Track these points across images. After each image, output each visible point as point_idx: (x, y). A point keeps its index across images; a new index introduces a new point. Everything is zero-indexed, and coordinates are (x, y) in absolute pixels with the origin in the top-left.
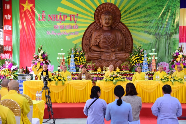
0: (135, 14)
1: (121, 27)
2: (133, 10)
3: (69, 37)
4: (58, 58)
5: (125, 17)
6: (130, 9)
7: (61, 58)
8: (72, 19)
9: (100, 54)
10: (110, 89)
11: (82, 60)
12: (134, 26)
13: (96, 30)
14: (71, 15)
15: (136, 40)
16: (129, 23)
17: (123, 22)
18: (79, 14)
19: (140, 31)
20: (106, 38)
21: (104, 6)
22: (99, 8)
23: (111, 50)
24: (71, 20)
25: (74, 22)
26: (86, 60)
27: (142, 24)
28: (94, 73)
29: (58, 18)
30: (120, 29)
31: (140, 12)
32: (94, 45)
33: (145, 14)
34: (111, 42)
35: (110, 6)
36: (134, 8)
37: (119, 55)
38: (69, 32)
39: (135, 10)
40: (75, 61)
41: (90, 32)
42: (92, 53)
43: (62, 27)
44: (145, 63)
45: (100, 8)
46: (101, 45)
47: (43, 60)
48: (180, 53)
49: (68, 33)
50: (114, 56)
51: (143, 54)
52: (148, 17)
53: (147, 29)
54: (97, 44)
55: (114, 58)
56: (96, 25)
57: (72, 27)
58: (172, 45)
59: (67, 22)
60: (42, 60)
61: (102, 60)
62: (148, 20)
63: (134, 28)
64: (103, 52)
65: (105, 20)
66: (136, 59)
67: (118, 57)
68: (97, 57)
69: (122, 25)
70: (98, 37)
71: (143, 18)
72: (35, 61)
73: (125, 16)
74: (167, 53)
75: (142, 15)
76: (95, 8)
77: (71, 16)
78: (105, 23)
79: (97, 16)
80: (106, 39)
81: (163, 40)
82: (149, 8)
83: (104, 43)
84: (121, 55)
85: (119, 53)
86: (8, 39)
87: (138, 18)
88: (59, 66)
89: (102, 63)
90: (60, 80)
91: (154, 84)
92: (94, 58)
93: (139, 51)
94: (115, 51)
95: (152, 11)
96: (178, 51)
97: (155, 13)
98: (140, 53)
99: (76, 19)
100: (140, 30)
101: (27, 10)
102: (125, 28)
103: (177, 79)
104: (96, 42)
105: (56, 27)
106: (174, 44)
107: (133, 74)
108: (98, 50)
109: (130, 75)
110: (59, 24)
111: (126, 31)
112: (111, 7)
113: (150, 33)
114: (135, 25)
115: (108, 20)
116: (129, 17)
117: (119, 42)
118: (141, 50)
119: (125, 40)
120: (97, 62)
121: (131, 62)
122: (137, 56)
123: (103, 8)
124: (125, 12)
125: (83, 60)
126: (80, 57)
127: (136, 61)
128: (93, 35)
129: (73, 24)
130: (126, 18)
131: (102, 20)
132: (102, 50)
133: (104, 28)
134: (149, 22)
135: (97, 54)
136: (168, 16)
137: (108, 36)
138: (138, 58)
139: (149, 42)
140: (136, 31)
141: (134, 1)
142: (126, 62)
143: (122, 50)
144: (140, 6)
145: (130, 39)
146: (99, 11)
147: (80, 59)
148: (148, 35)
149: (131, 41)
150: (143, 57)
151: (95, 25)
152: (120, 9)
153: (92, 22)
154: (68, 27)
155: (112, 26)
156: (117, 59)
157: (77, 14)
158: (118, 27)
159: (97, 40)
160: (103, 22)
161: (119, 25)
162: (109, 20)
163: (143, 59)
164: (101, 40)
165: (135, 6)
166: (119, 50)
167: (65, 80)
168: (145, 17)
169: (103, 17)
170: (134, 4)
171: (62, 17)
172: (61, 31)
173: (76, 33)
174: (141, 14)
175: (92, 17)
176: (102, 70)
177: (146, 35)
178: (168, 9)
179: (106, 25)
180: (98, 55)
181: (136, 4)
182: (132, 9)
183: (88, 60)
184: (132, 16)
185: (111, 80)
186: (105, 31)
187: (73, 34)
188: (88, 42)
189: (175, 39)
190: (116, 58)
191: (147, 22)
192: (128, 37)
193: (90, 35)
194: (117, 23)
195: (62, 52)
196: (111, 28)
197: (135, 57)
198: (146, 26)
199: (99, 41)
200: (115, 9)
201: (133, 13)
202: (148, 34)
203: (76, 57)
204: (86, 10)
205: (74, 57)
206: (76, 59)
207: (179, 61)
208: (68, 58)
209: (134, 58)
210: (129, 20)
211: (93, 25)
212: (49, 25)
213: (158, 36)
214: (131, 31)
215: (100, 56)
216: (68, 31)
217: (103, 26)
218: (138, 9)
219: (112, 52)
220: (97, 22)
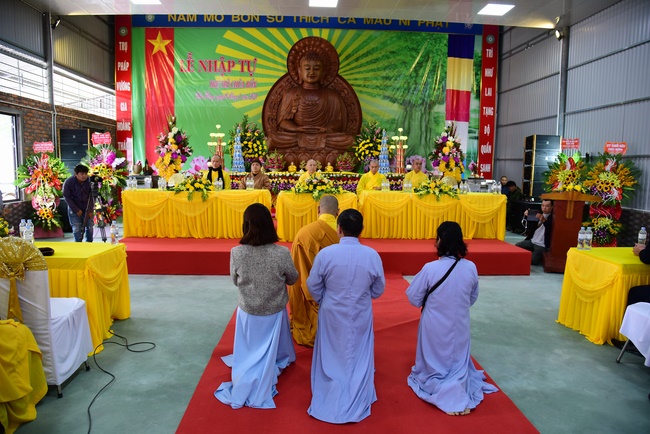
0: (368, 63)
3: (238, 105)
4: (210, 144)
5: (348, 68)
6: (356, 52)
7: (215, 144)
8: (246, 68)
9: (296, 137)
10: (307, 209)
11: (257, 147)
13: (292, 89)
15: (368, 113)
16: (356, 79)
17: (345, 77)
18: (258, 60)
20: (309, 105)
23: (319, 130)
24: (242, 70)
25: (249, 73)
26: (265, 148)
28: (280, 174)
29: (218, 67)
32: (286, 119)
33: (385, 63)
34: (318, 114)
36: (365, 50)
37: (334, 139)
40: (243, 149)
42: (280, 134)
43: (226, 84)
44: (383, 156)
45: (299, 47)
46: (299, 118)
47: (176, 147)
48: (450, 138)
49: (236, 97)
51: (381, 138)
52: (390, 69)
53: (388, 93)
54: (292, 117)
55: (323, 146)
58: (433, 125)
59: (235, 74)
60: (174, 148)
61: (300, 148)
62: (391, 75)
63: (364, 89)
64: (302, 132)
65: (308, 69)
66: (367, 149)
67: (331, 143)
68: (290, 144)
69: (341, 81)
70: (294, 104)
72: (162, 150)
73: (348, 65)
74: (423, 139)
75: (380, 65)
76: (289, 47)
77: (242, 63)
78: (307, 76)
79: (293, 63)
80: (309, 107)
81: (417, 114)
82: (393, 52)
83: (305, 116)
84: (338, 139)
85: (334, 136)
86: (124, 107)
87: (372, 70)
88: (210, 161)
90: (197, 189)
91: (401, 200)
92: (284, 144)
93: (373, 132)
94: (325, 132)
95: (398, 58)
96: (446, 135)
97: (404, 63)
98: (375, 137)
99: (252, 69)
101: (160, 52)
103: (447, 190)
104: (290, 112)
105: (213, 84)
106: (437, 122)
107: (359, 178)
108: (293, 129)
109: (354, 179)
110: (219, 78)
112: (320, 45)
113: (394, 101)
114: (367, 83)
115: (314, 69)
116: (356, 67)
117: (334, 114)
118: (377, 131)
119: (346, 111)
121: (357, 154)
122: (368, 141)
123: (304, 48)
124: (347, 58)
125: (260, 148)
126: (254, 142)
127: (367, 152)
128: (284, 99)
129: (246, 79)
130: (350, 70)
131: (301, 70)
132: (300, 129)
133: (306, 86)
136: (427, 70)
137: (312, 101)
138: (371, 145)
139: (392, 117)
140: (368, 95)
142: (346, 154)
143: (340, 130)
146: (297, 52)
147: (255, 145)
148: (391, 103)
149: (357, 114)
152: (339, 51)
153: (282, 74)
154: (237, 85)
155: (322, 83)
156: (329, 147)
157: (256, 59)
160: (304, 74)
162: (316, 70)
163: (380, 147)
164: (300, 109)
166: (335, 130)
167: (208, 190)
168: (385, 69)
169: (304, 63)
171: (226, 64)
172: (224, 92)
173: (253, 96)
175: (283, 65)
176: (298, 169)
178: (426, 58)
179: (309, 80)
180: (292, 138)
182: (360, 53)
183: (271, 149)
184: (361, 66)
185: (307, 190)
186: (308, 92)
187: (246, 98)
189: (437, 113)
190: (327, 145)
191: (387, 78)
195: (219, 131)
196: (321, 86)
197: (365, 144)
198: (387, 87)
199: (295, 111)
201: (364, 61)
203: (245, 142)
204: (273, 52)
205: (242, 142)
206: (246, 145)
207: (447, 154)
208: (231, 143)
209: (363, 146)
210: (356, 73)
211: (285, 79)
212: (200, 81)
213: (407, 105)
214: (358, 94)
215: (297, 142)
216: (237, 92)
217: (303, 82)
220: (293, 73)
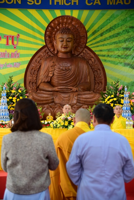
0: (111, 37)
1: (88, 55)
2: (107, 30)
3: (4, 72)
5: (94, 41)
6: (101, 29)
8: (11, 42)
9: (53, 95)
12: (108, 55)
13: (49, 58)
14: (8, 37)
16: (101, 51)
17: (93, 49)
18: (20, 35)
19: (117, 64)
20: (63, 70)
21: (61, 21)
22: (52, 25)
23: (71, 89)
24: (7, 43)
25: (13, 46)
27: (120, 52)
30: (86, 58)
31: (118, 34)
32: (44, 82)
33: (126, 36)
34: (70, 77)
35: (69, 21)
36: (108, 27)
37: (84, 96)
38: (4, 63)
39: (110, 31)
41: (37, 61)
42: (39, 93)
44: (125, 108)
45: (55, 24)
46: (55, 81)
49: (2, 65)
50: (76, 98)
51: (123, 94)
52: (130, 41)
53: (129, 61)
54: (49, 80)
55: (75, 102)
56: (47, 51)
57: (10, 56)
61: (56, 104)
62: (130, 46)
63: (108, 59)
64: (57, 91)
65: (62, 41)
67: (82, 99)
68: (48, 100)
69: (89, 52)
70: (51, 69)
71: (123, 42)
73: (94, 39)
75: (121, 38)
76: (46, 25)
78: (62, 47)
79: (50, 37)
80: (63, 72)
82: (132, 27)
83: (59, 79)
84: (87, 96)
85: (84, 94)
87: (115, 43)
89: (56, 109)
92: (42, 101)
94: (77, 91)
99: (16, 43)
100: (118, 61)
102: (93, 56)
104: (47, 76)
108: (50, 89)
111: (95, 61)
112: (71, 23)
114: (110, 54)
115: (67, 41)
116: (101, 41)
117: (83, 77)
118: (120, 88)
119: (93, 76)
120: (47, 107)
122: (112, 96)
123: (59, 25)
124: (94, 33)
130: (96, 43)
131: (56, 43)
132: (56, 89)
133: (60, 55)
134: (132, 50)
135: (48, 94)
137: (66, 67)
140: (111, 63)
141: (109, 17)
143: (88, 89)
144: (118, 24)
145: (102, 74)
146: (53, 28)
149: (103, 77)
150: (123, 98)
151: (45, 51)
152: (87, 28)
155: (73, 53)
156: (80, 103)
157: (18, 35)
158: (82, 54)
159: (48, 74)
160: (59, 45)
161: (84, 51)
162: (69, 41)
163: (123, 101)
164: (55, 74)
165: (110, 24)
166: (84, 90)
168: (125, 41)
169: (59, 36)
170: (108, 21)
174: (119, 37)
177: (127, 69)
179: (63, 50)
180: (49, 96)
181: (112, 21)
182: (105, 29)
184: (105, 40)
185: (64, 125)
186: (62, 59)
187: (11, 66)
188: (35, 78)
190: (78, 101)
191: (128, 49)
192: (98, 71)
193: (38, 67)
194: (81, 48)
197: (110, 98)
198: (127, 56)
199: (51, 75)
200: (78, 27)
201: (107, 35)
202: (130, 67)
203: (10, 98)
204: (33, 29)
205: (8, 98)
206: (11, 100)
209: (108, 100)
210: (101, 45)
211: (43, 50)
215: (53, 99)
216: (3, 61)
217: (58, 52)
218: (114, 28)
219: (73, 92)
220: (49, 46)
